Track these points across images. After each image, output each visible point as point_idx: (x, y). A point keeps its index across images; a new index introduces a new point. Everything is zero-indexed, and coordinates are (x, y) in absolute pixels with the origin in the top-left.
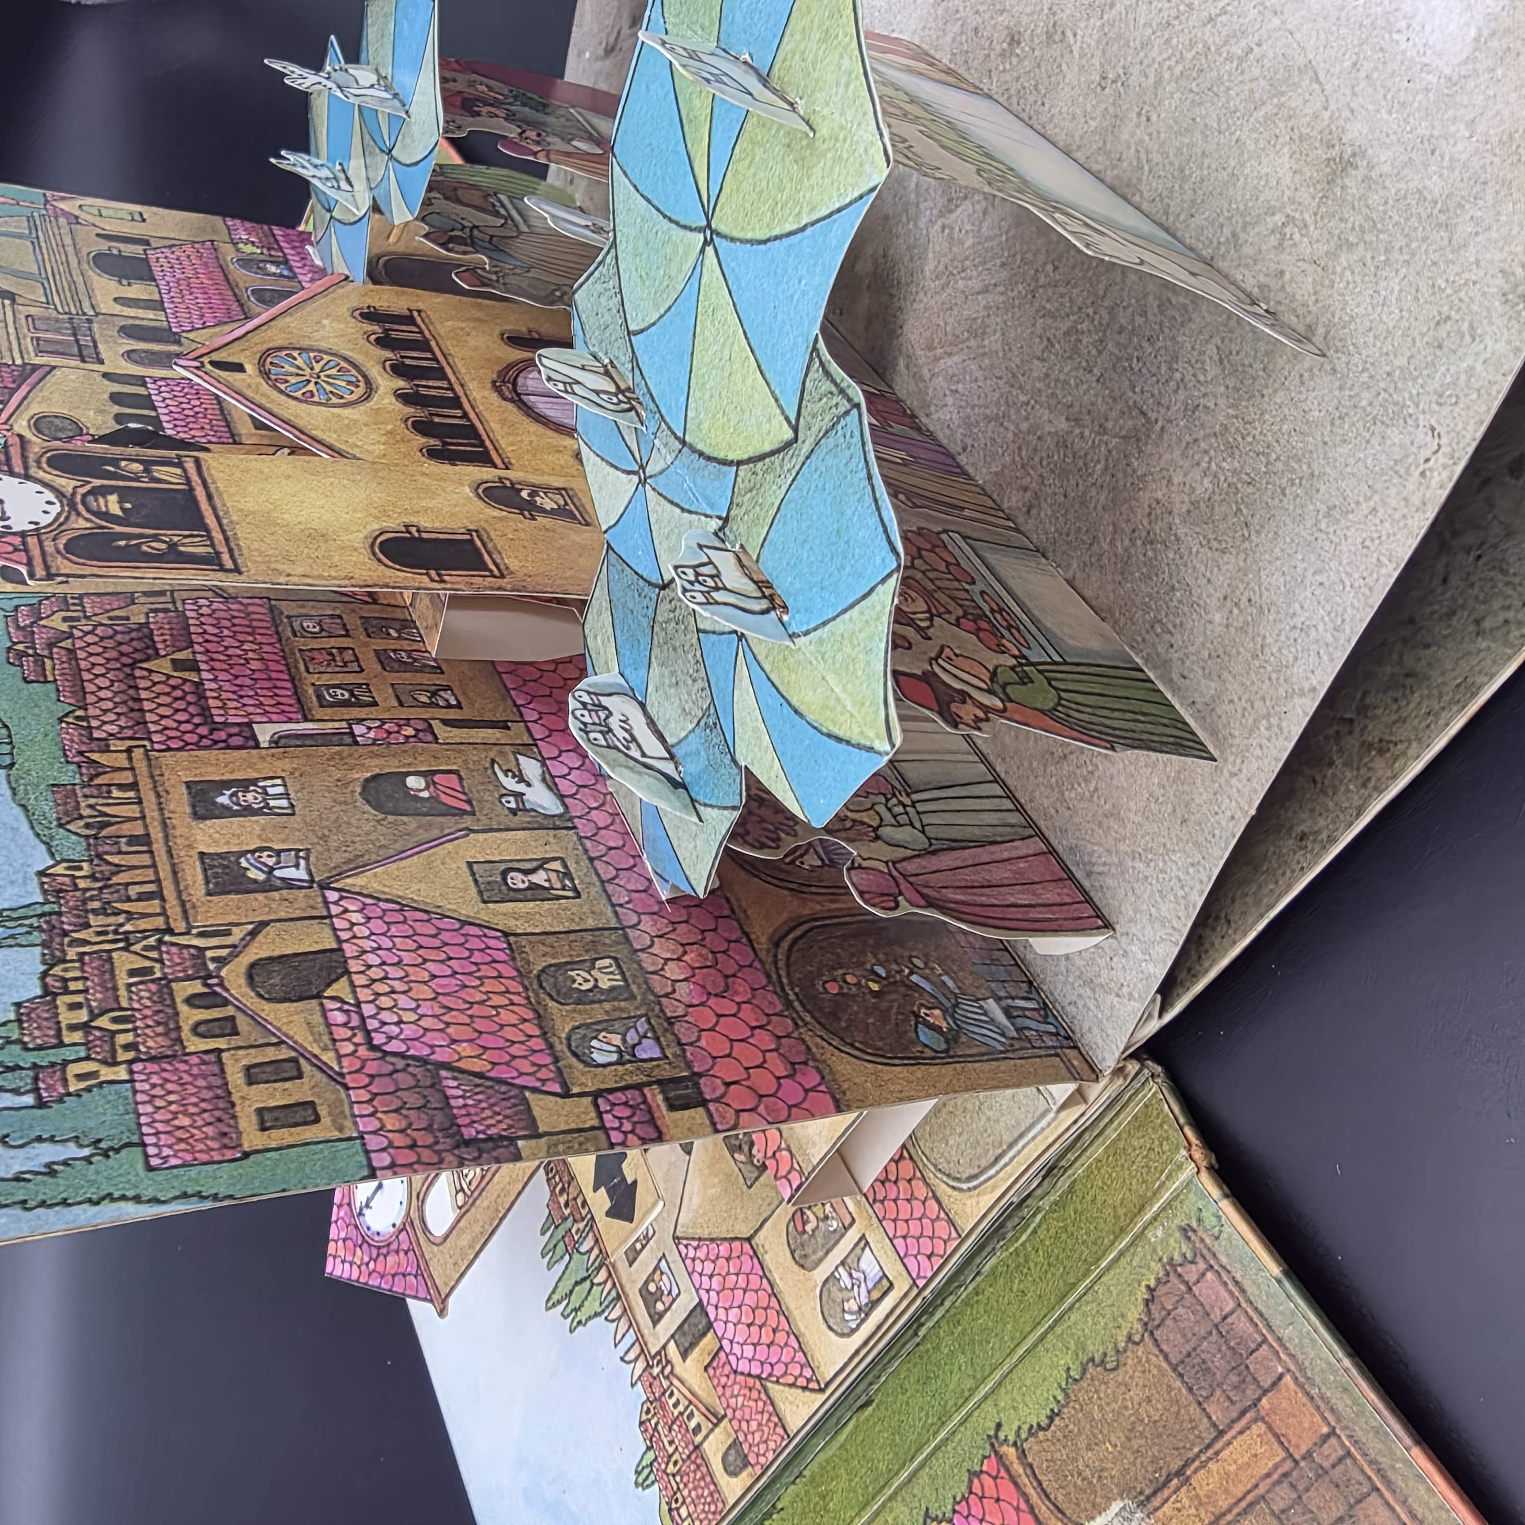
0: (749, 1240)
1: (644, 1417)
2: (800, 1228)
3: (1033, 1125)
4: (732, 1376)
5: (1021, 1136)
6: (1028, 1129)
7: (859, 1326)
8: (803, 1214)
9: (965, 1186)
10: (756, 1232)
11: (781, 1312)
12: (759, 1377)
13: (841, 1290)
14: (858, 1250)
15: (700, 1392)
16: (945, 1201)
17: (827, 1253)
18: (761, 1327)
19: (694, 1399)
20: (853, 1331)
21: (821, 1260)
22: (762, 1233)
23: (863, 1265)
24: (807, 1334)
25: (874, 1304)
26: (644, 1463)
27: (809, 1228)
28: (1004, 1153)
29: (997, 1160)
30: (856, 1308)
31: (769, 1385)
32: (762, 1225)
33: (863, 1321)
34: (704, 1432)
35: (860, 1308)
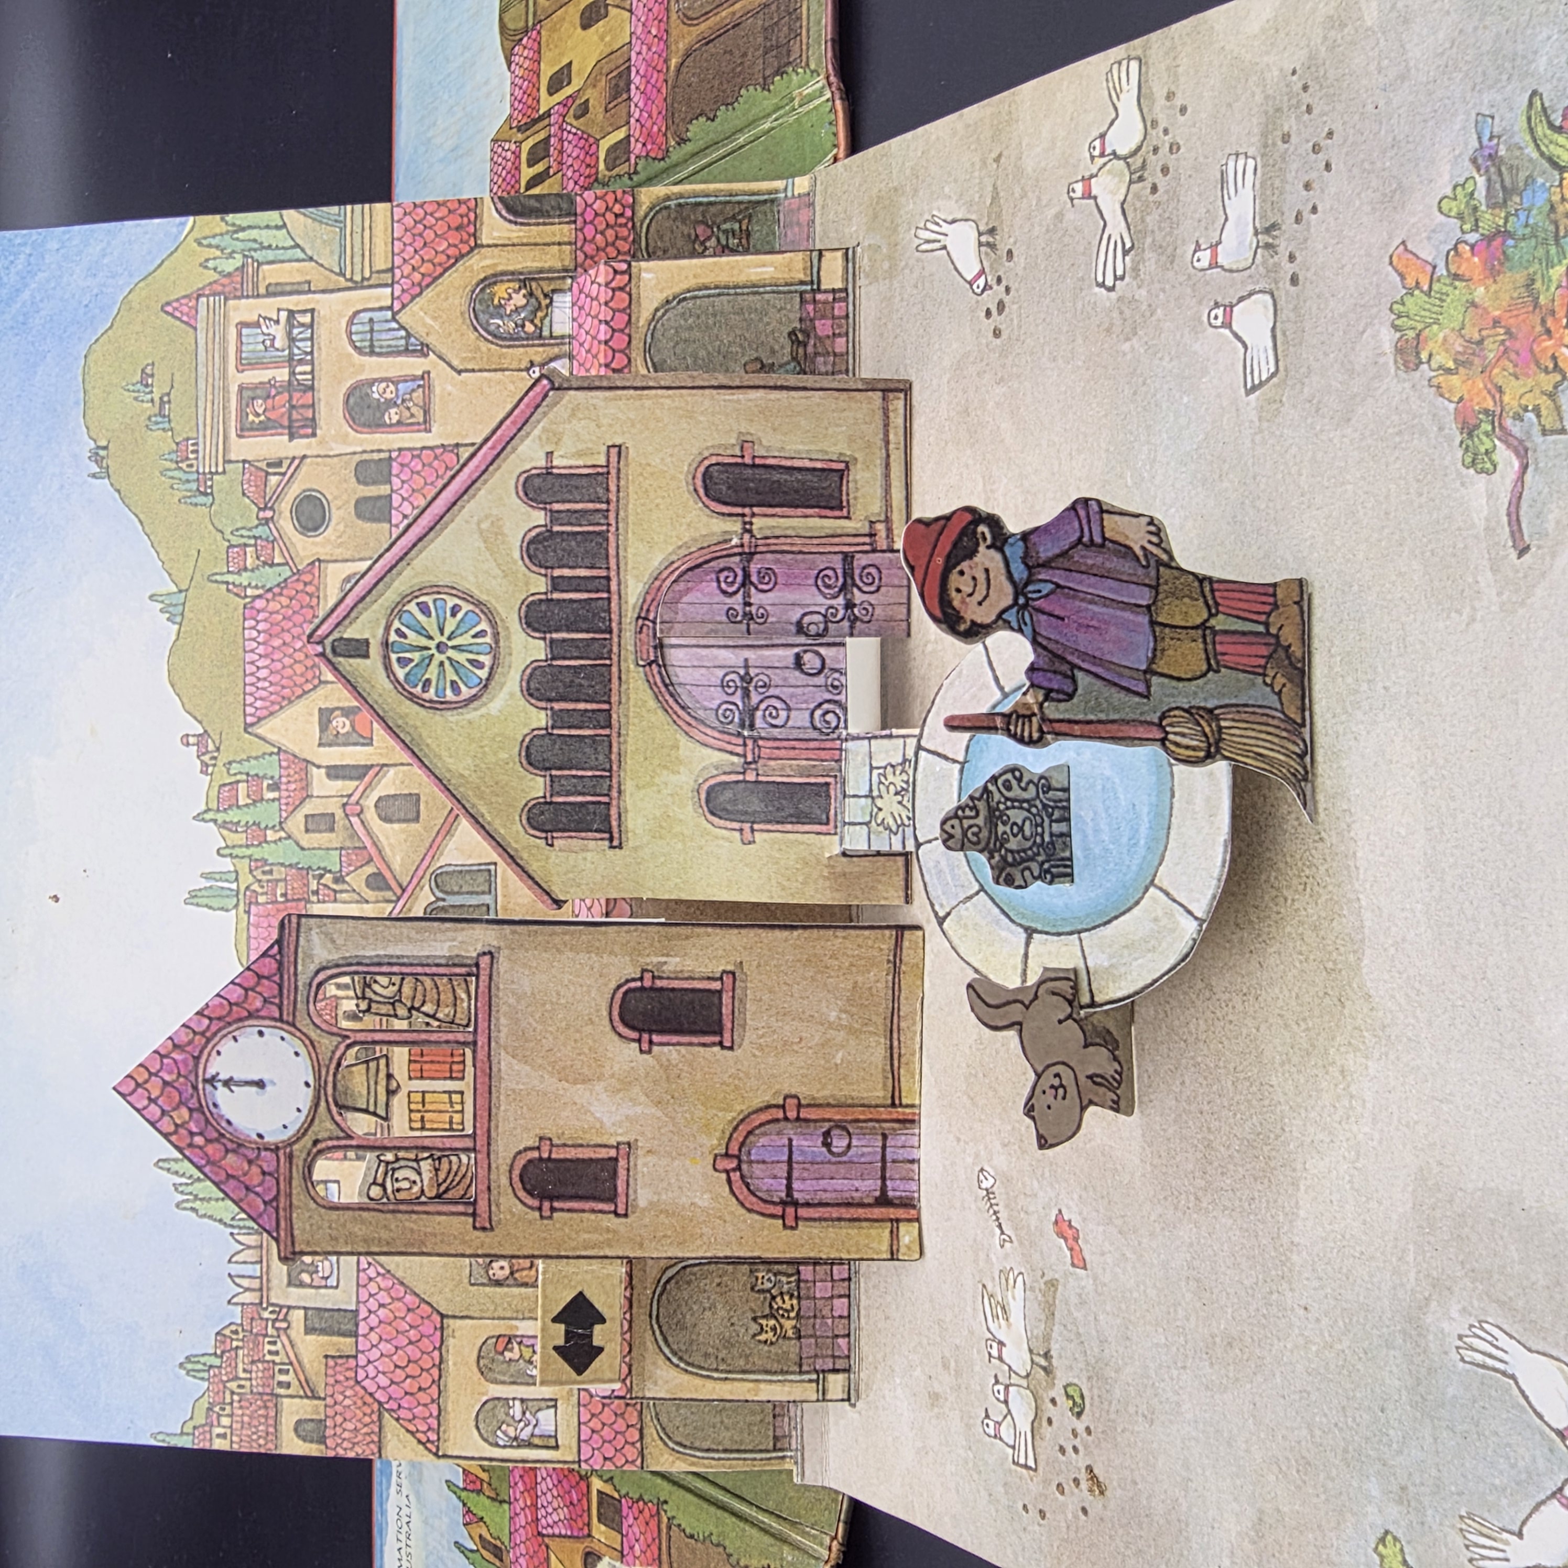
0: (443, 1316)
1: (227, 1332)
2: (500, 1348)
3: (751, 1451)
4: (352, 1383)
5: (738, 1451)
6: (745, 1451)
7: (505, 1447)
8: (509, 1342)
9: (671, 1444)
10: (454, 1317)
11: (437, 1382)
12: (380, 1403)
13: (507, 1414)
14: (543, 1404)
15: (305, 1361)
16: (647, 1440)
17: (514, 1383)
18: (407, 1377)
19: (296, 1363)
20: (497, 1445)
21: (503, 1383)
22: (459, 1322)
23: (540, 1415)
24: (452, 1415)
25: (529, 1445)
26: (202, 1360)
27: (508, 1355)
28: (717, 1451)
29: (708, 1450)
30: (512, 1435)
31: (386, 1415)
32: (462, 1317)
33: (511, 1446)
34: (290, 1392)
35: (516, 1438)
